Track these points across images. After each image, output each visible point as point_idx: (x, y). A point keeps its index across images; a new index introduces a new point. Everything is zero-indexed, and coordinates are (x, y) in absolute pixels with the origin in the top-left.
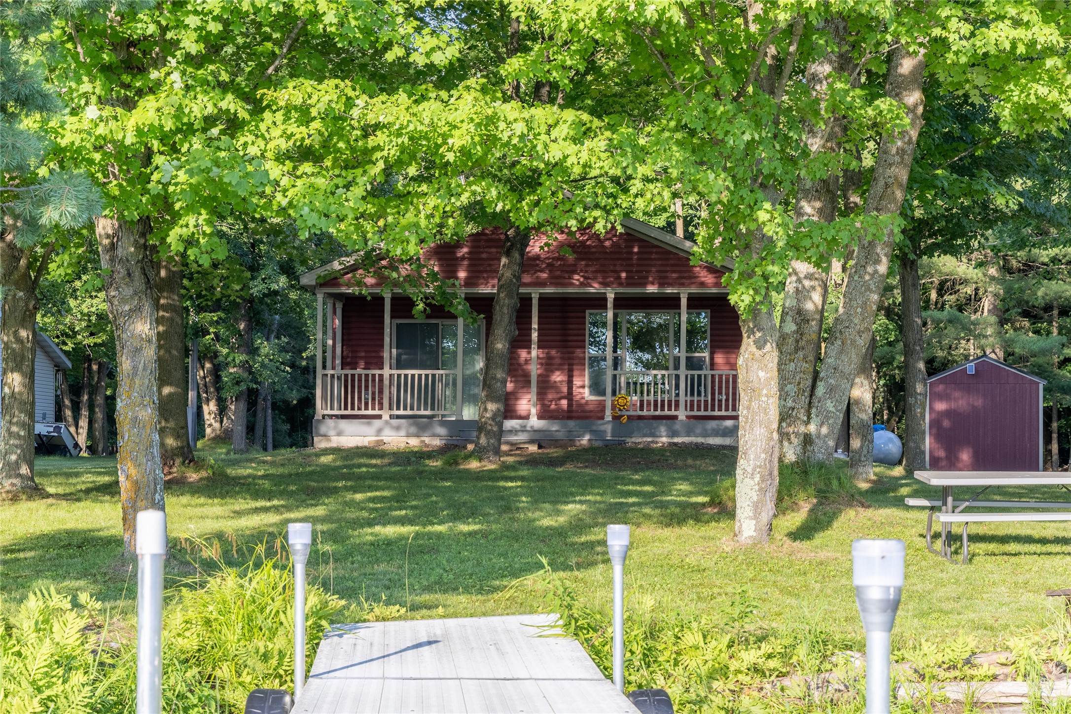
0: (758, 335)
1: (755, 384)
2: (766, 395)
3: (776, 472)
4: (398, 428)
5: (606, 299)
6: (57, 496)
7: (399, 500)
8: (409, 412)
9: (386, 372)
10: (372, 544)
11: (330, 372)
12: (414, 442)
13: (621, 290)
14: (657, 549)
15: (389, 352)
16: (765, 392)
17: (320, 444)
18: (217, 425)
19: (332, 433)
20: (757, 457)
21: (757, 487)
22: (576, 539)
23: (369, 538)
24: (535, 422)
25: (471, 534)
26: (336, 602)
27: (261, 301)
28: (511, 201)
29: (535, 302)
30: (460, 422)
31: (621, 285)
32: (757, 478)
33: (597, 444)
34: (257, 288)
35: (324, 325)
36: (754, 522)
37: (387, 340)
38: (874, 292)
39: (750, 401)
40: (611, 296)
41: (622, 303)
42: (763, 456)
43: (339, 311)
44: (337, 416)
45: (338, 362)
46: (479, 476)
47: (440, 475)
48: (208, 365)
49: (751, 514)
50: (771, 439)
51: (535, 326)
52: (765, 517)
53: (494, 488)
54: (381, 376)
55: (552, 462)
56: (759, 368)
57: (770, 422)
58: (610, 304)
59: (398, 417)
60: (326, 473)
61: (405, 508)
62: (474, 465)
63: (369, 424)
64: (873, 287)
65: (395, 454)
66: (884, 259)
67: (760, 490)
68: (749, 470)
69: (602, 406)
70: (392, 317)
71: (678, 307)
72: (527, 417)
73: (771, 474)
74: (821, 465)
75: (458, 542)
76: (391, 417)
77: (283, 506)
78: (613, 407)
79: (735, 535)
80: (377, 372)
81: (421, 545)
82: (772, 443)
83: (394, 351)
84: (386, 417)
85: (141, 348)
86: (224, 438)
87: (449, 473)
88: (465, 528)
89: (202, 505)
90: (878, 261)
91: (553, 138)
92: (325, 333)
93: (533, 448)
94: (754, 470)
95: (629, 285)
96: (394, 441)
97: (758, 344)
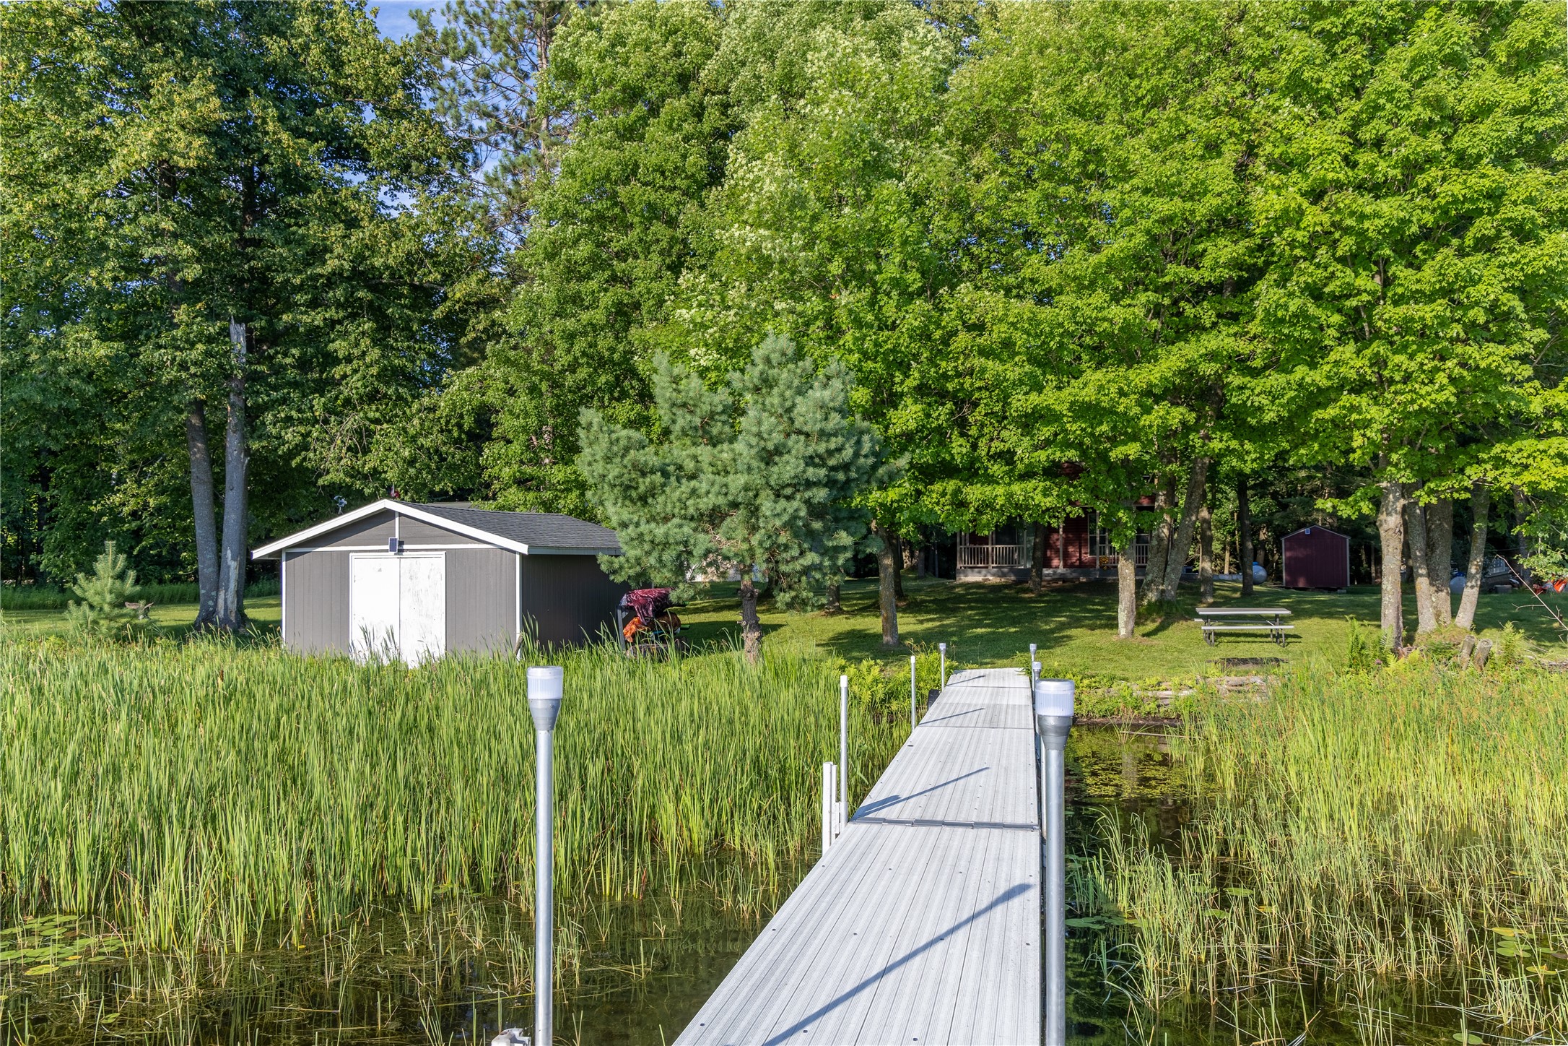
4: (993, 575)
6: (848, 612)
7: (988, 614)
8: (1000, 566)
9: (990, 546)
11: (963, 547)
12: (1000, 581)
14: (1087, 640)
17: (958, 582)
19: (963, 574)
23: (971, 634)
24: (1061, 570)
26: (955, 664)
30: (1025, 570)
33: (1090, 580)
36: (1126, 630)
44: (968, 567)
45: (968, 541)
47: (1007, 599)
49: (1124, 627)
52: (1130, 627)
54: (988, 548)
59: (996, 568)
60: (960, 599)
63: (981, 571)
65: (993, 585)
69: (1094, 561)
72: (1057, 567)
74: (1169, 602)
76: (992, 568)
78: (1100, 561)
79: (1118, 635)
80: (985, 546)
81: (993, 638)
83: (994, 537)
84: (989, 568)
86: (913, 568)
87: (1012, 599)
88: (1013, 630)
93: (1055, 584)
96: (993, 580)
97: (1127, 560)
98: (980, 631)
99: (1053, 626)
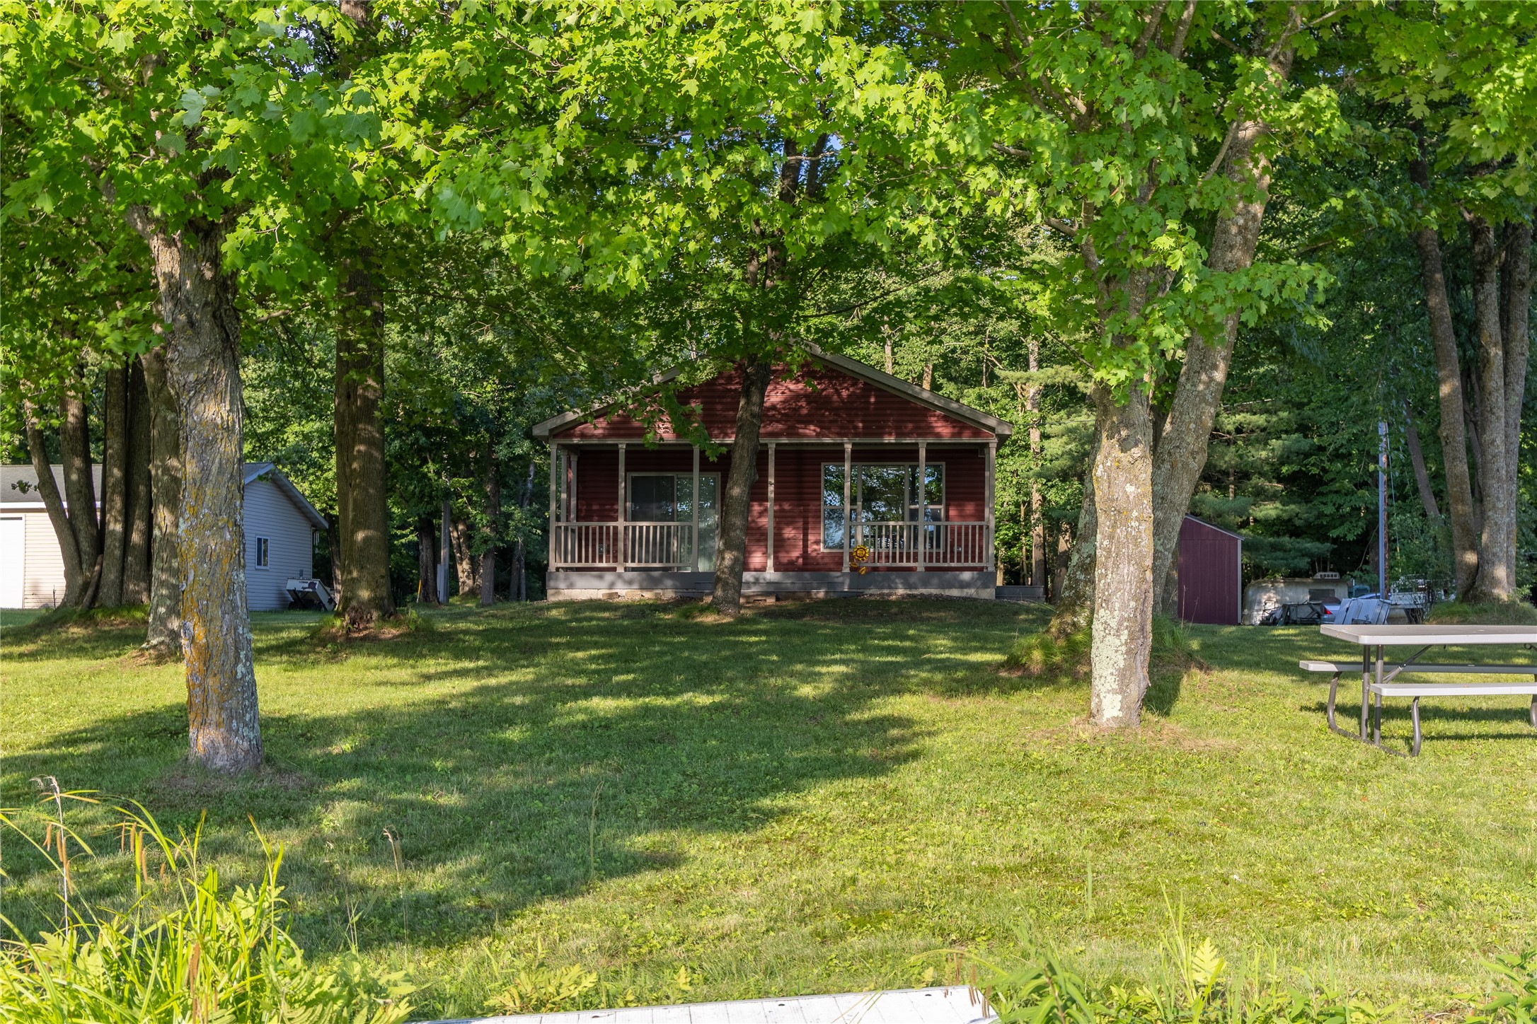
0: (1124, 433)
1: (1122, 504)
2: (1137, 519)
3: (1149, 627)
4: (630, 583)
5: (843, 451)
7: (625, 660)
8: (643, 565)
9: (621, 524)
10: (584, 726)
11: (562, 524)
12: (648, 595)
13: (857, 440)
15: (624, 503)
16: (1135, 514)
17: (552, 598)
18: (470, 582)
19: (562, 585)
20: (1124, 607)
21: (1124, 649)
22: (856, 716)
23: (581, 717)
24: (771, 574)
25: (717, 708)
27: (507, 464)
28: (783, 216)
29: (771, 452)
30: (696, 574)
31: (857, 435)
32: (1125, 635)
33: (833, 596)
34: (501, 452)
35: (558, 478)
36: (1119, 697)
37: (621, 492)
38: (1210, 404)
39: (1114, 527)
40: (848, 447)
41: (859, 455)
42: (1133, 604)
43: (574, 465)
44: (571, 569)
45: (573, 516)
46: (718, 630)
47: (675, 629)
48: (461, 527)
49: (1115, 686)
50: (1144, 580)
51: (771, 480)
52: (1135, 691)
53: (737, 643)
54: (615, 528)
55: (791, 615)
56: (1126, 482)
57: (1143, 557)
58: (848, 455)
59: (634, 569)
60: (554, 627)
61: (634, 671)
62: (710, 619)
63: (601, 577)
64: (1209, 397)
65: (628, 606)
66: (1222, 365)
67: (1129, 652)
68: (1114, 624)
69: (839, 559)
70: (627, 470)
71: (917, 459)
72: (763, 569)
73: (1142, 629)
75: (702, 721)
76: (626, 569)
77: (486, 668)
78: (852, 558)
79: (1092, 715)
80: (612, 524)
81: (650, 729)
82: (1145, 586)
83: (629, 504)
84: (620, 570)
85: (215, 440)
86: (473, 593)
87: (686, 626)
88: (704, 700)
89: (388, 668)
90: (1215, 367)
91: (860, 81)
92: (558, 484)
93: (771, 601)
94: (1120, 624)
95: (865, 435)
96: (628, 593)
97: (1125, 446)
98: (603, 705)
99: (827, 687)
